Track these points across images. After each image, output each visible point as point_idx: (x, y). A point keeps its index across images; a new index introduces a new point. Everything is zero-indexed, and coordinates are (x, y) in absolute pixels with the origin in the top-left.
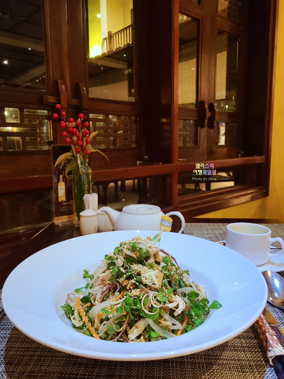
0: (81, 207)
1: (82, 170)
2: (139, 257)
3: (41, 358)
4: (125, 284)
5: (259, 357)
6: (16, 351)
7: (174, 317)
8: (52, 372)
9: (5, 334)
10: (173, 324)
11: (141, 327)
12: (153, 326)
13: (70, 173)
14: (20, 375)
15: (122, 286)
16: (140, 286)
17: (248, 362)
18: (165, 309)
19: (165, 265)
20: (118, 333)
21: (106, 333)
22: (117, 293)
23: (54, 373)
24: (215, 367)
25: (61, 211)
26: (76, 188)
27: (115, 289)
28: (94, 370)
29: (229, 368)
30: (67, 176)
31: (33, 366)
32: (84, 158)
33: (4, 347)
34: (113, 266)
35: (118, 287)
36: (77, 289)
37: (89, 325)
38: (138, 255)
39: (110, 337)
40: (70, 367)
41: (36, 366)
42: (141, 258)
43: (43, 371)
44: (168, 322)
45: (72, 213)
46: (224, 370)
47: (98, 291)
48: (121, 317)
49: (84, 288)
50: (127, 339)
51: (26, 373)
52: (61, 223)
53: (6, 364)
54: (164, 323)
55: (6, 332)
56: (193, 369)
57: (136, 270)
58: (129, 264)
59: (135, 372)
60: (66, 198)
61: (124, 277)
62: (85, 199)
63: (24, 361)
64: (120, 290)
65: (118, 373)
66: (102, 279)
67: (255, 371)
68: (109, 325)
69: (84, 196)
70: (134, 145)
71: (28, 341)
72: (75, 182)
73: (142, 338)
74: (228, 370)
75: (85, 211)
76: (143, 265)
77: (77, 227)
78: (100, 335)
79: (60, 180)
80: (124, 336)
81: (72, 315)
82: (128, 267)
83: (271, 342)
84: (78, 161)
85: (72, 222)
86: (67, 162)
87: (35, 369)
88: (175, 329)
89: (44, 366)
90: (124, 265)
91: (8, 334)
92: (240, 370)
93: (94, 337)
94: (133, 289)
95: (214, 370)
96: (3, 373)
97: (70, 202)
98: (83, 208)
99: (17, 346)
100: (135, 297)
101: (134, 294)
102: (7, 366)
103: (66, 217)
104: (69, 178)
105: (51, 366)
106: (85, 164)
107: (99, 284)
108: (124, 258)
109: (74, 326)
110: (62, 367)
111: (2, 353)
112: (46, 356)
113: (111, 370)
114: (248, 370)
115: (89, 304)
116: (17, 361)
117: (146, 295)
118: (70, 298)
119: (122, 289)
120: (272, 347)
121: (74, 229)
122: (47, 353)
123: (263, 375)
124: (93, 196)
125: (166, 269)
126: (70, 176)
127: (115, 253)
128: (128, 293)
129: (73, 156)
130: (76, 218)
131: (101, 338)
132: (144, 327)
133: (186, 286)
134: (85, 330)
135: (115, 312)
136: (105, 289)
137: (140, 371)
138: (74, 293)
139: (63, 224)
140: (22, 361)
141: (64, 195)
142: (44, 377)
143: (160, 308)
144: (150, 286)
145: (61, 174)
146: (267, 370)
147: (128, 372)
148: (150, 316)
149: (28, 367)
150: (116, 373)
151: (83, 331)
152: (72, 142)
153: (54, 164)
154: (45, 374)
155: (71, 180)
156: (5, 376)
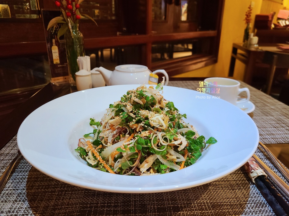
0: (76, 68)
1: (73, 34)
2: (146, 104)
3: (62, 192)
4: (135, 127)
5: (242, 178)
6: (37, 189)
7: (178, 152)
8: (74, 204)
9: (24, 175)
10: (177, 158)
11: (150, 162)
12: (161, 160)
13: (62, 38)
14: (45, 209)
15: (131, 129)
16: (148, 128)
17: (235, 182)
18: (170, 146)
19: (169, 109)
20: (131, 168)
21: (121, 169)
22: (127, 136)
23: (76, 204)
24: (210, 188)
25: (56, 72)
26: (69, 52)
27: (125, 132)
28: (111, 199)
29: (221, 187)
30: (59, 40)
31: (55, 200)
32: (74, 23)
33: (25, 187)
34: (122, 113)
35: (128, 130)
36: (86, 135)
37: (104, 163)
38: (145, 102)
39: (123, 172)
40: (90, 198)
41: (59, 200)
42: (147, 104)
43: (66, 203)
44: (174, 156)
45: (67, 74)
46: (218, 189)
47: (108, 135)
48: (133, 154)
49: (92, 133)
50: (139, 172)
51: (51, 207)
52: (57, 83)
53: (30, 201)
54: (170, 157)
55: (25, 173)
56: (194, 190)
57: (143, 115)
58: (137, 110)
59: (147, 197)
60: (60, 61)
61: (133, 122)
62: (79, 61)
63: (46, 197)
64: (129, 133)
65: (133, 199)
66: (110, 125)
67: (242, 188)
68: (123, 162)
69: (78, 58)
70: (114, 18)
71: (47, 179)
72: (68, 46)
73: (151, 170)
74: (221, 189)
75: (79, 72)
76: (149, 111)
77: (73, 86)
78: (115, 170)
79: (53, 44)
80: (136, 170)
81: (86, 156)
82: (136, 112)
83: (252, 166)
84: (69, 25)
85: (67, 82)
86: (58, 27)
87: (58, 202)
88: (179, 161)
89: (66, 199)
90: (133, 111)
91: (27, 175)
92: (230, 188)
93: (109, 172)
94: (142, 131)
95: (210, 190)
96: (28, 209)
97: (64, 64)
98: (77, 70)
99: (37, 185)
100: (144, 138)
101: (143, 135)
102: (31, 203)
103: (62, 77)
104: (61, 42)
105: (72, 199)
106: (76, 28)
107: (108, 129)
108: (132, 105)
109: (90, 165)
110: (83, 199)
111: (24, 192)
112: (66, 191)
113: (126, 197)
114: (236, 188)
115: (100, 146)
116: (40, 197)
117: (155, 135)
118: (81, 142)
119: (131, 132)
120: (254, 170)
121: (71, 87)
122: (67, 188)
123: (249, 191)
124: (86, 58)
125: (169, 113)
126: (62, 40)
127: (122, 101)
128: (138, 135)
129: (64, 20)
130: (72, 79)
131: (116, 173)
132: (153, 162)
133: (184, 127)
134: (101, 167)
135: (129, 151)
136: (115, 132)
137: (151, 196)
138: (84, 138)
139: (60, 84)
140: (45, 197)
141: (58, 58)
142: (68, 208)
143: (167, 146)
144: (157, 128)
145: (53, 39)
146: (251, 187)
147: (141, 198)
148: (159, 153)
149: (51, 202)
150: (131, 199)
151: (99, 169)
152: (62, 6)
153: (46, 27)
154: (68, 206)
155: (63, 44)
156: (30, 211)
